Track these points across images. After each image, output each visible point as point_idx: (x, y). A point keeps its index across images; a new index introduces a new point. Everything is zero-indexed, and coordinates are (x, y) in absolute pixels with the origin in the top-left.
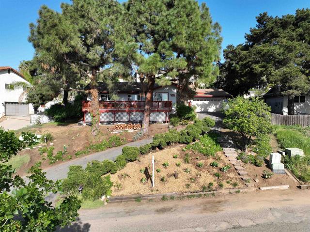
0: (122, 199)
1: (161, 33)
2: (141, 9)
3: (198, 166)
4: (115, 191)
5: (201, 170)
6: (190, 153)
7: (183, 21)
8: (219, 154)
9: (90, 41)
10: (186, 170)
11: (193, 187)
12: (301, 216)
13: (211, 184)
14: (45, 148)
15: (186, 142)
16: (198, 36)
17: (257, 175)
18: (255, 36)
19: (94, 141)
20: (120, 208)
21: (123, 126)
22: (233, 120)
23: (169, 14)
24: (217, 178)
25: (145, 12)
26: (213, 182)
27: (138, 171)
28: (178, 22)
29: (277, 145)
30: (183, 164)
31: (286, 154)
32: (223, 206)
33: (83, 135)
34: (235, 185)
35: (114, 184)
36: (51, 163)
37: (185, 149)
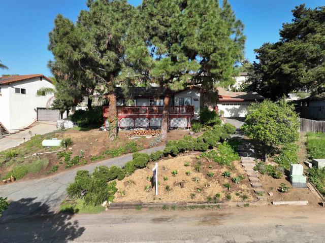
0: (122, 206)
1: (173, 35)
2: (152, 12)
3: (209, 176)
4: (118, 197)
5: (211, 180)
6: (204, 161)
7: (194, 21)
8: (236, 163)
9: (103, 47)
10: (194, 179)
11: (198, 197)
12: (309, 237)
13: (218, 195)
14: (63, 152)
15: (201, 149)
16: (211, 37)
17: (272, 188)
18: (288, 32)
19: (111, 146)
20: (118, 214)
21: (141, 132)
22: (250, 126)
23: (181, 15)
24: (226, 189)
25: (157, 14)
26: (221, 193)
27: (145, 178)
28: (189, 22)
29: (306, 155)
30: (194, 173)
31: (313, 166)
32: (225, 219)
33: (101, 141)
34: (245, 197)
35: (118, 190)
36: (67, 167)
37: (198, 157)
